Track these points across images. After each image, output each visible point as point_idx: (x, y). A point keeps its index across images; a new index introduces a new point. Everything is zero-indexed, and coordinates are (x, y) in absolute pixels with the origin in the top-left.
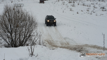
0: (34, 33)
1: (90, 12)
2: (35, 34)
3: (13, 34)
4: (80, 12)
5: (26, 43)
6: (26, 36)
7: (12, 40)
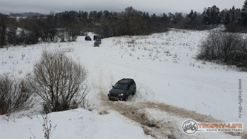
0: (83, 85)
1: (153, 57)
2: (84, 87)
3: (54, 89)
4: (141, 58)
5: (72, 100)
6: (72, 91)
7: (53, 96)
